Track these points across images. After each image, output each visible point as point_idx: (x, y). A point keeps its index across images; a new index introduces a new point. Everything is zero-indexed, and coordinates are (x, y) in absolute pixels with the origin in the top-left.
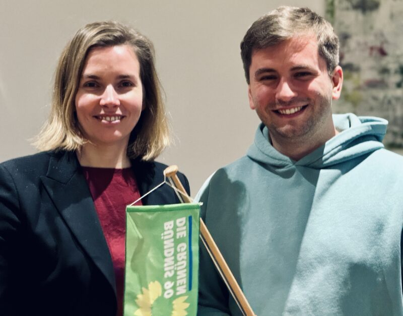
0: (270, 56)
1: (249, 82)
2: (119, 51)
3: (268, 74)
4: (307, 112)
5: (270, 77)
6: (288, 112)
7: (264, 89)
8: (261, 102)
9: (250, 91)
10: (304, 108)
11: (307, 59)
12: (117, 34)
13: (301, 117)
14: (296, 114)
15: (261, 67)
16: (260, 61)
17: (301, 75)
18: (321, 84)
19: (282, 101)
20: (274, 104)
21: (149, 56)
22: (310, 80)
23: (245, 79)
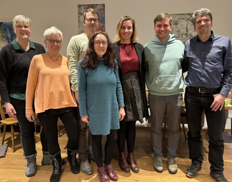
0: (160, 22)
1: (155, 27)
2: (129, 21)
3: (159, 25)
4: (166, 33)
5: (160, 26)
6: (162, 33)
7: (158, 28)
8: (157, 31)
9: (155, 29)
10: (165, 32)
11: (167, 23)
12: (128, 18)
13: (165, 34)
14: (164, 33)
15: (158, 24)
16: (158, 23)
17: (166, 26)
18: (169, 28)
19: (161, 31)
20: (160, 31)
21: (134, 23)
22: (167, 27)
23: (154, 27)
